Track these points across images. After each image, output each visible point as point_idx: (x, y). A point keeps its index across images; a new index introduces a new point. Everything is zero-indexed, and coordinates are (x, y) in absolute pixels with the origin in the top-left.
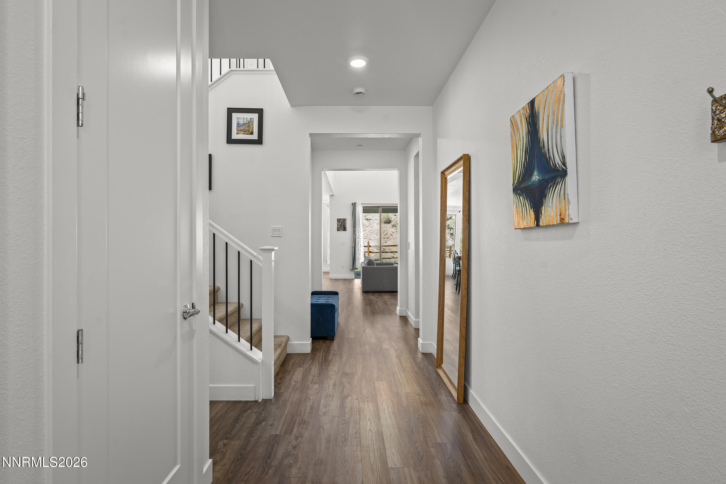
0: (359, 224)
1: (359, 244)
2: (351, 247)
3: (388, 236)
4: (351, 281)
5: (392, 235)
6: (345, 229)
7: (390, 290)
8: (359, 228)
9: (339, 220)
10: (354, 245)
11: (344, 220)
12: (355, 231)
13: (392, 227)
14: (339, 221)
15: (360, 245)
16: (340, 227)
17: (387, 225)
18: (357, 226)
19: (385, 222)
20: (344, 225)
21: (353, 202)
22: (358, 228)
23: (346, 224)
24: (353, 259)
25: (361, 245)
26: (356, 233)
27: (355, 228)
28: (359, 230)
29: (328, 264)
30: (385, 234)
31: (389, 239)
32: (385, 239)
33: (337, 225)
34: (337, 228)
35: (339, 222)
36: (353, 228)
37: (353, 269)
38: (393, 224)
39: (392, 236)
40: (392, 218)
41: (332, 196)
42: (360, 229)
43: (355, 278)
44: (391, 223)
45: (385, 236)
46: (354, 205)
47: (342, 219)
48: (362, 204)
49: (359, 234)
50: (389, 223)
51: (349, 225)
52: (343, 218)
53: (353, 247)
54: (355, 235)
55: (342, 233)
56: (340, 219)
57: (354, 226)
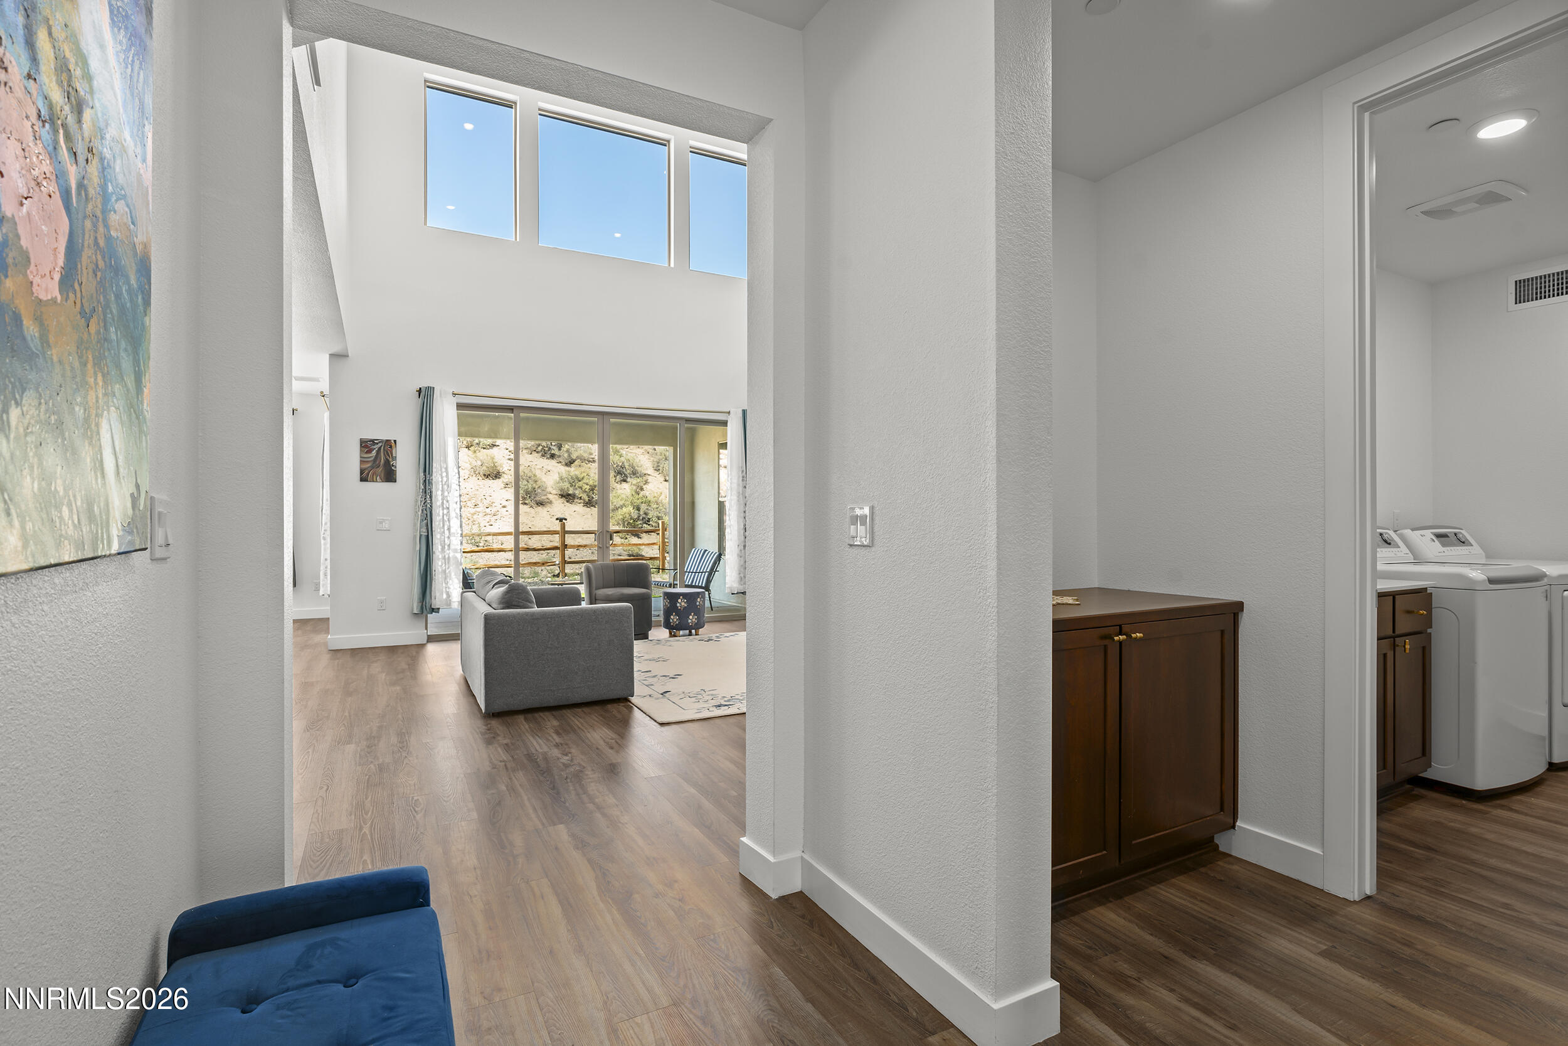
0: (446, 461)
1: (446, 528)
2: (415, 537)
3: (494, 510)
4: (418, 653)
5: (504, 507)
6: (390, 476)
7: (595, 697)
8: (444, 474)
9: (366, 445)
10: (424, 530)
11: (389, 445)
12: (430, 483)
13: (505, 487)
14: (366, 447)
15: (449, 529)
16: (372, 467)
17: (489, 482)
18: (436, 465)
19: (485, 475)
20: (387, 462)
21: (424, 384)
22: (441, 475)
23: (395, 459)
24: (422, 578)
25: (452, 530)
26: (434, 490)
27: (430, 473)
28: (445, 479)
29: (321, 593)
30: (487, 505)
31: (500, 516)
32: (488, 518)
33: (362, 462)
34: (362, 472)
35: (370, 451)
36: (422, 474)
37: (422, 613)
38: (507, 480)
39: (505, 509)
40: (504, 466)
41: (338, 357)
42: (447, 476)
43: (428, 642)
44: (502, 478)
45: (488, 511)
46: (426, 395)
47: (381, 441)
48: (454, 394)
49: (446, 494)
50: (496, 477)
51: (405, 461)
52: (385, 438)
53: (421, 536)
54: (431, 497)
55: (379, 488)
56: (373, 441)
57: (426, 467)
